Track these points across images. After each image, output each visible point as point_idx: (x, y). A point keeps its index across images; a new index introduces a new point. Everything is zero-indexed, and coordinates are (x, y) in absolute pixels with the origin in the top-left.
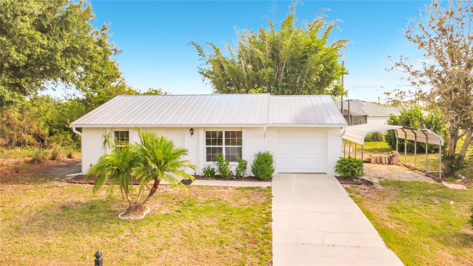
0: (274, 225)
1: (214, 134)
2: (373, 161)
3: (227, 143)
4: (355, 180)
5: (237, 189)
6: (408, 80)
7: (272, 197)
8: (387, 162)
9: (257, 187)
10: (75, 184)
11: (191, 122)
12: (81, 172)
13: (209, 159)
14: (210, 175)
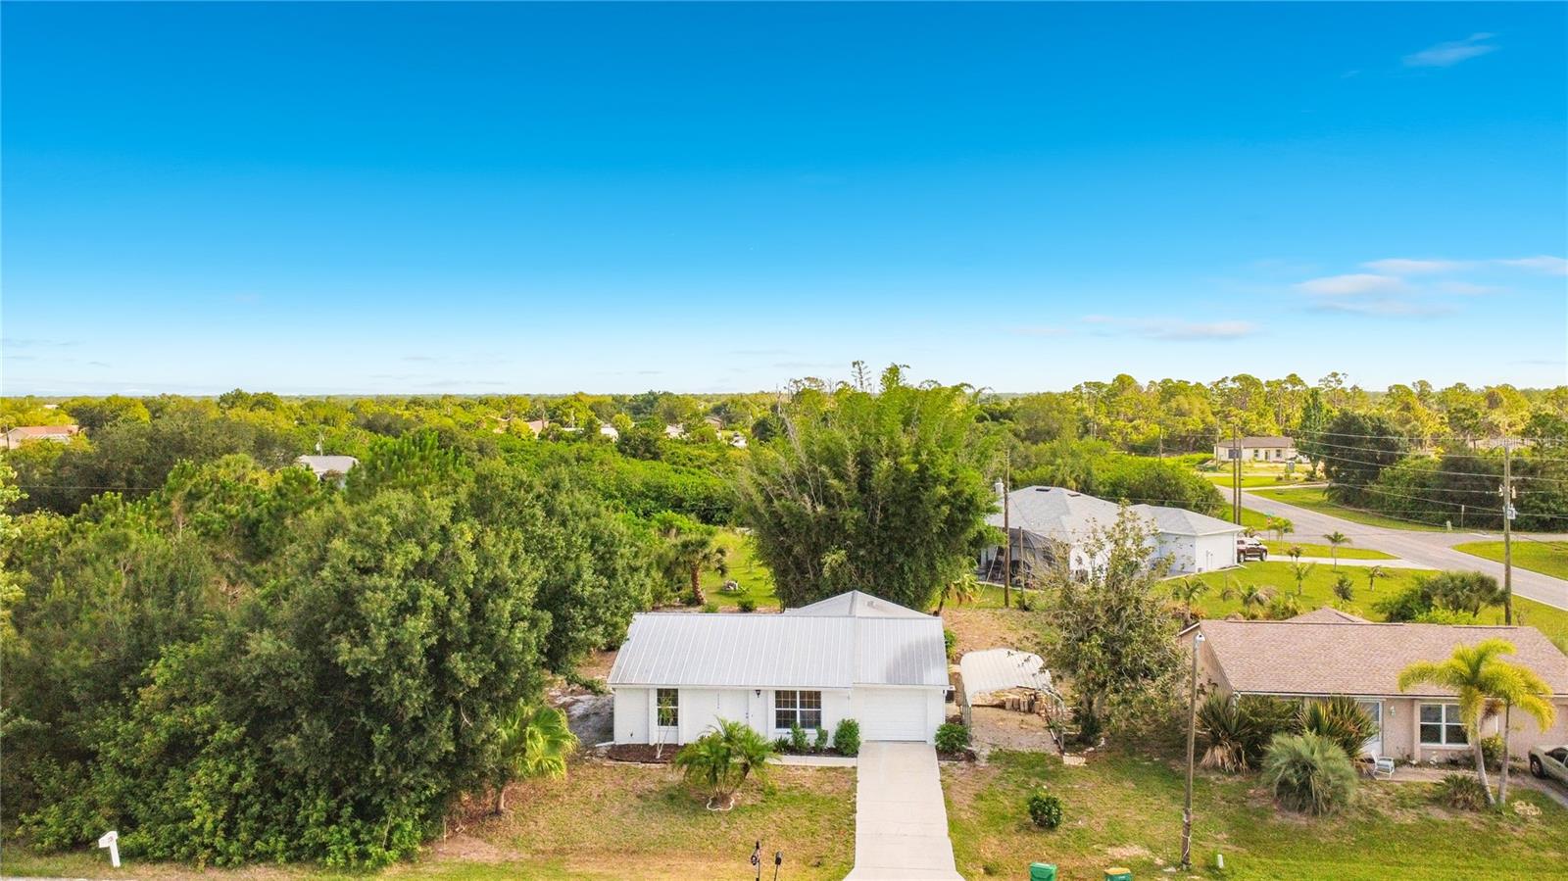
0: (858, 816)
1: (786, 692)
2: (1008, 705)
3: (802, 705)
4: (957, 754)
5: (818, 770)
7: (857, 782)
8: (1026, 708)
9: (840, 768)
11: (758, 684)
12: (612, 740)
13: (779, 725)
14: (783, 747)
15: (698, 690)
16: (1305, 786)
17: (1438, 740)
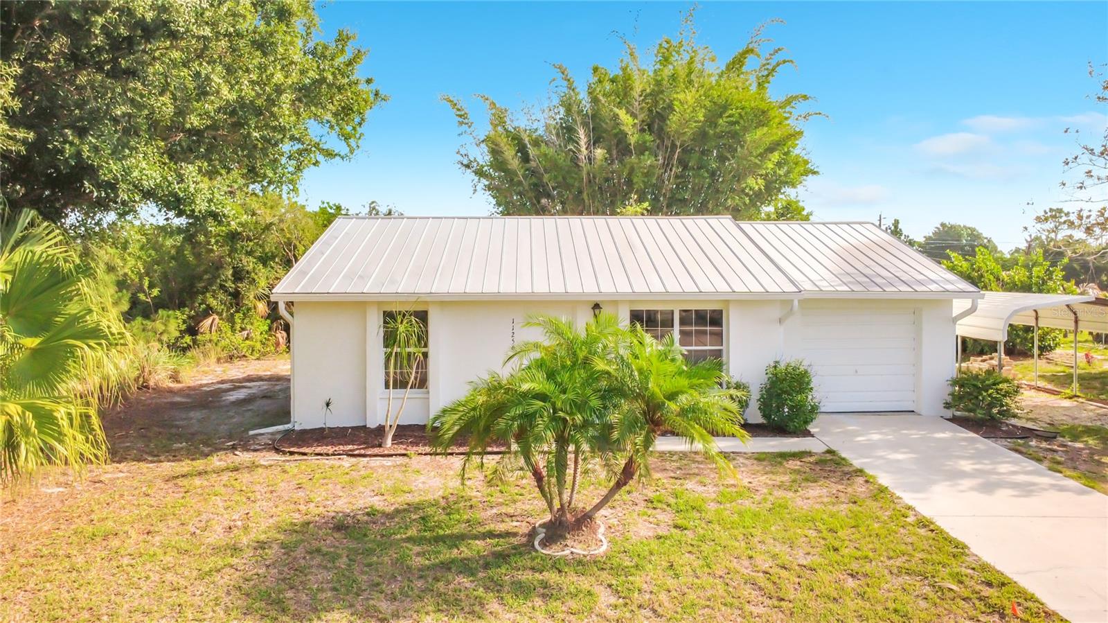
1: (651, 316)
3: (686, 339)
5: (758, 459)
6: (1081, 188)
9: (802, 453)
10: (305, 457)
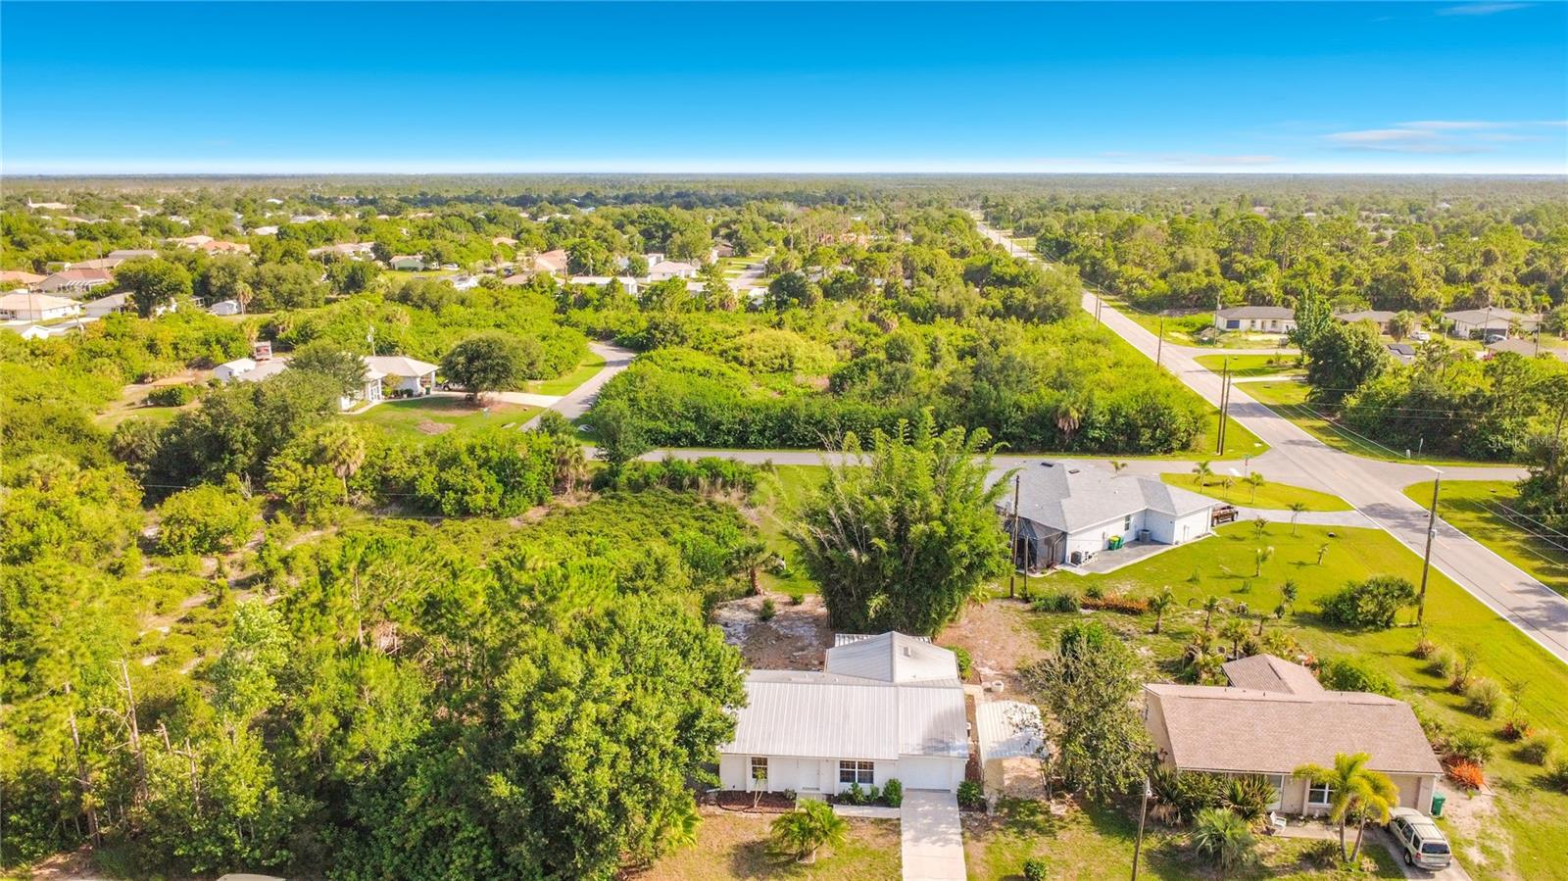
1: (847, 761)
3: (860, 769)
4: (972, 805)
5: (873, 822)
7: (901, 830)
9: (888, 817)
13: (842, 780)
14: (845, 798)
15: (782, 759)
16: (1218, 853)
17: (1322, 801)
